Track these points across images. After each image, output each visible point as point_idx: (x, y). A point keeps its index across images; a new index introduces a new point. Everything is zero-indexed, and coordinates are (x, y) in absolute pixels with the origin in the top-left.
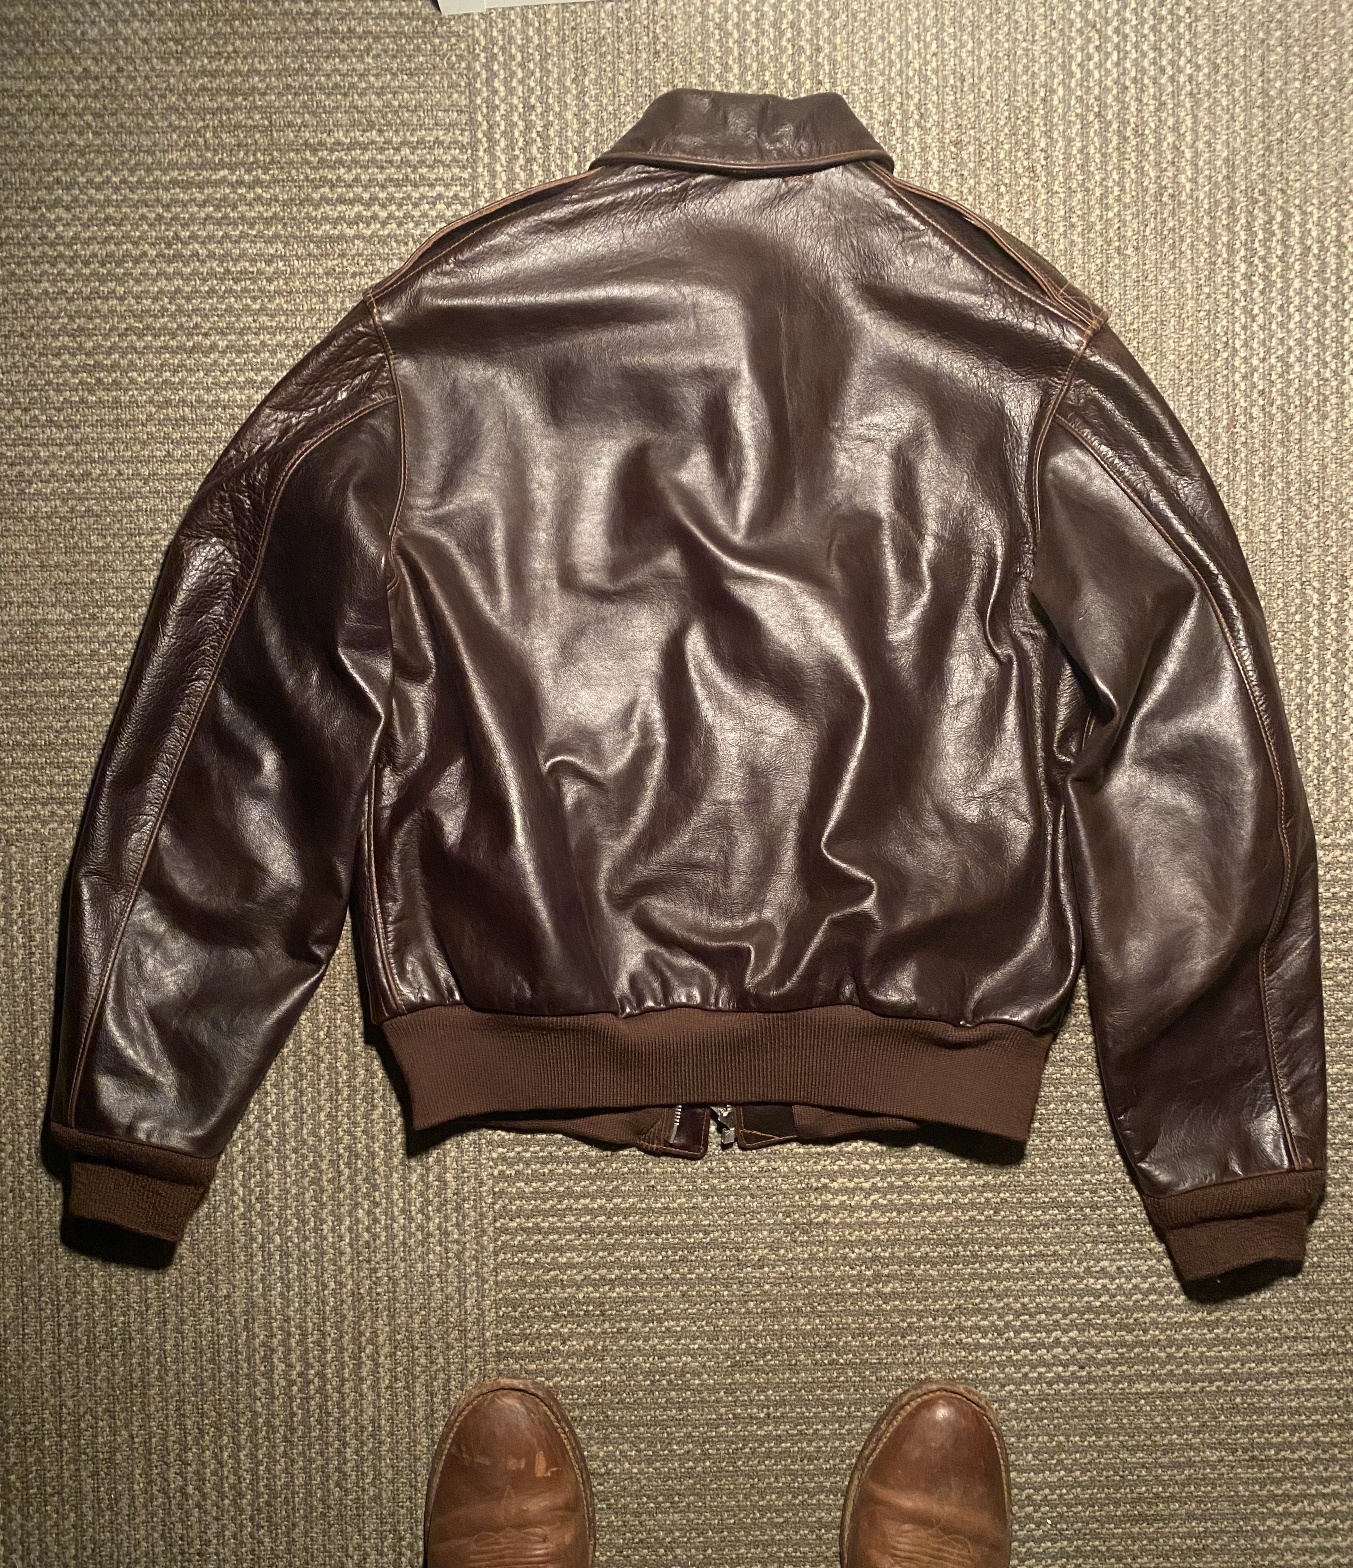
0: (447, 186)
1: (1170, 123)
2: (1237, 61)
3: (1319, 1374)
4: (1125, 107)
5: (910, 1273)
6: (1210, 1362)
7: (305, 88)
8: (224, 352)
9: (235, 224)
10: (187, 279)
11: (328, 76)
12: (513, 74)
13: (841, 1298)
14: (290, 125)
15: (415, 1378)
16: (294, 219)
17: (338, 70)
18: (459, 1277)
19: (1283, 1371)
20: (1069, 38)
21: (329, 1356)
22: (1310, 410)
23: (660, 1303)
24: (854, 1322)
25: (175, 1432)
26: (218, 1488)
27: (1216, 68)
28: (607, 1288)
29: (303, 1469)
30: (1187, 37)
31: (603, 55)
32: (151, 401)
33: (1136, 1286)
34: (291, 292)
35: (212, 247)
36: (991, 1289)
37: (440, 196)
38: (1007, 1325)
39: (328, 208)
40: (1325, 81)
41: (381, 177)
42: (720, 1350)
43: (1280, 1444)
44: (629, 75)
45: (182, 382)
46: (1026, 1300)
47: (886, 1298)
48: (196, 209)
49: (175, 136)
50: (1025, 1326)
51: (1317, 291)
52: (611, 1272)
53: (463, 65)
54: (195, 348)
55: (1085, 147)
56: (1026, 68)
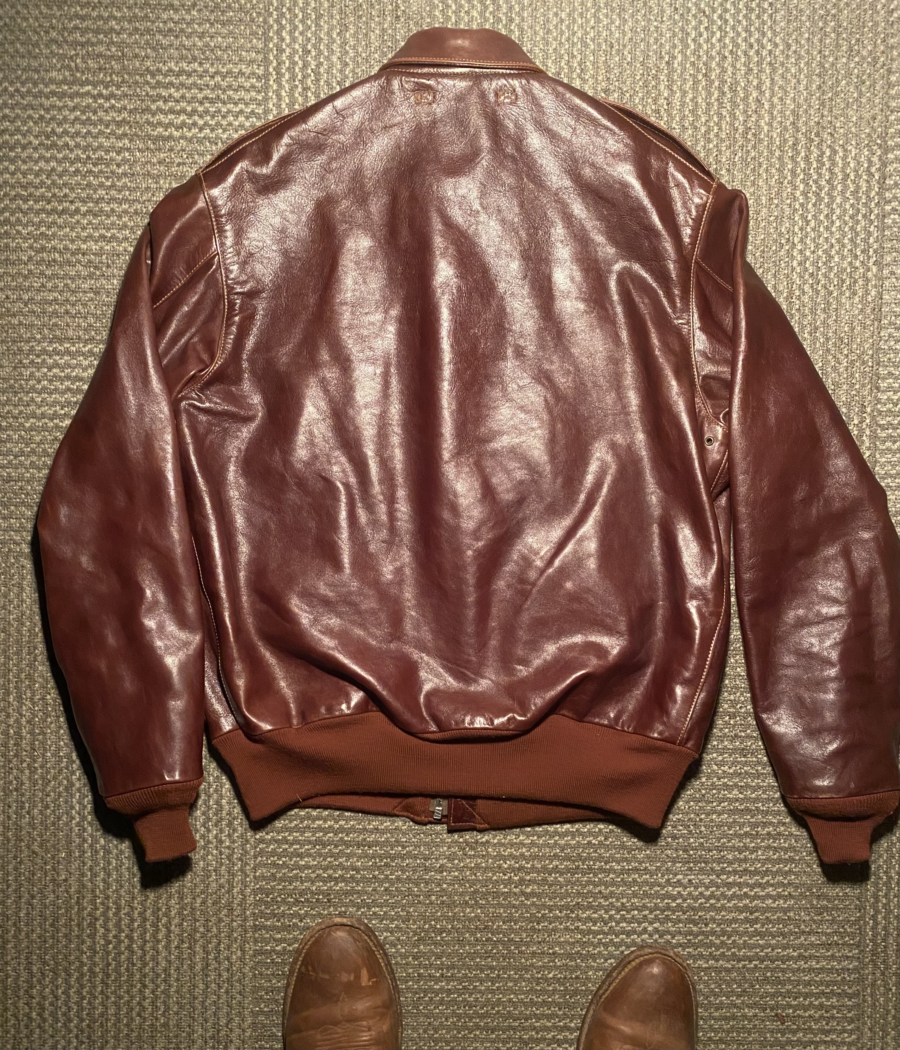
0: (247, 104)
1: (755, 83)
2: (803, 42)
3: (825, 958)
4: (724, 71)
5: (544, 880)
6: (751, 947)
7: (148, 31)
8: (84, 215)
9: (95, 125)
10: (59, 162)
11: (165, 22)
12: (296, 27)
13: (497, 895)
14: (136, 56)
15: (196, 941)
16: (137, 123)
17: (172, 19)
18: (229, 872)
19: (800, 955)
20: (687, 20)
21: (136, 924)
22: (845, 288)
23: (370, 895)
24: (505, 912)
25: (24, 975)
26: (53, 1014)
27: (789, 46)
28: (333, 883)
29: (115, 1003)
30: (769, 24)
31: (360, 17)
32: (31, 247)
33: (701, 893)
34: (133, 175)
35: (78, 140)
36: (600, 892)
37: (241, 112)
38: (611, 917)
39: (162, 116)
40: (864, 58)
41: (200, 96)
42: (411, 929)
43: (796, 1005)
44: (377, 32)
45: (54, 235)
46: (624, 900)
47: (528, 896)
48: (68, 113)
49: (54, 61)
50: (623, 919)
51: (852, 205)
52: (336, 873)
53: (261, 19)
54: (64, 211)
55: (695, 98)
56: (656, 40)
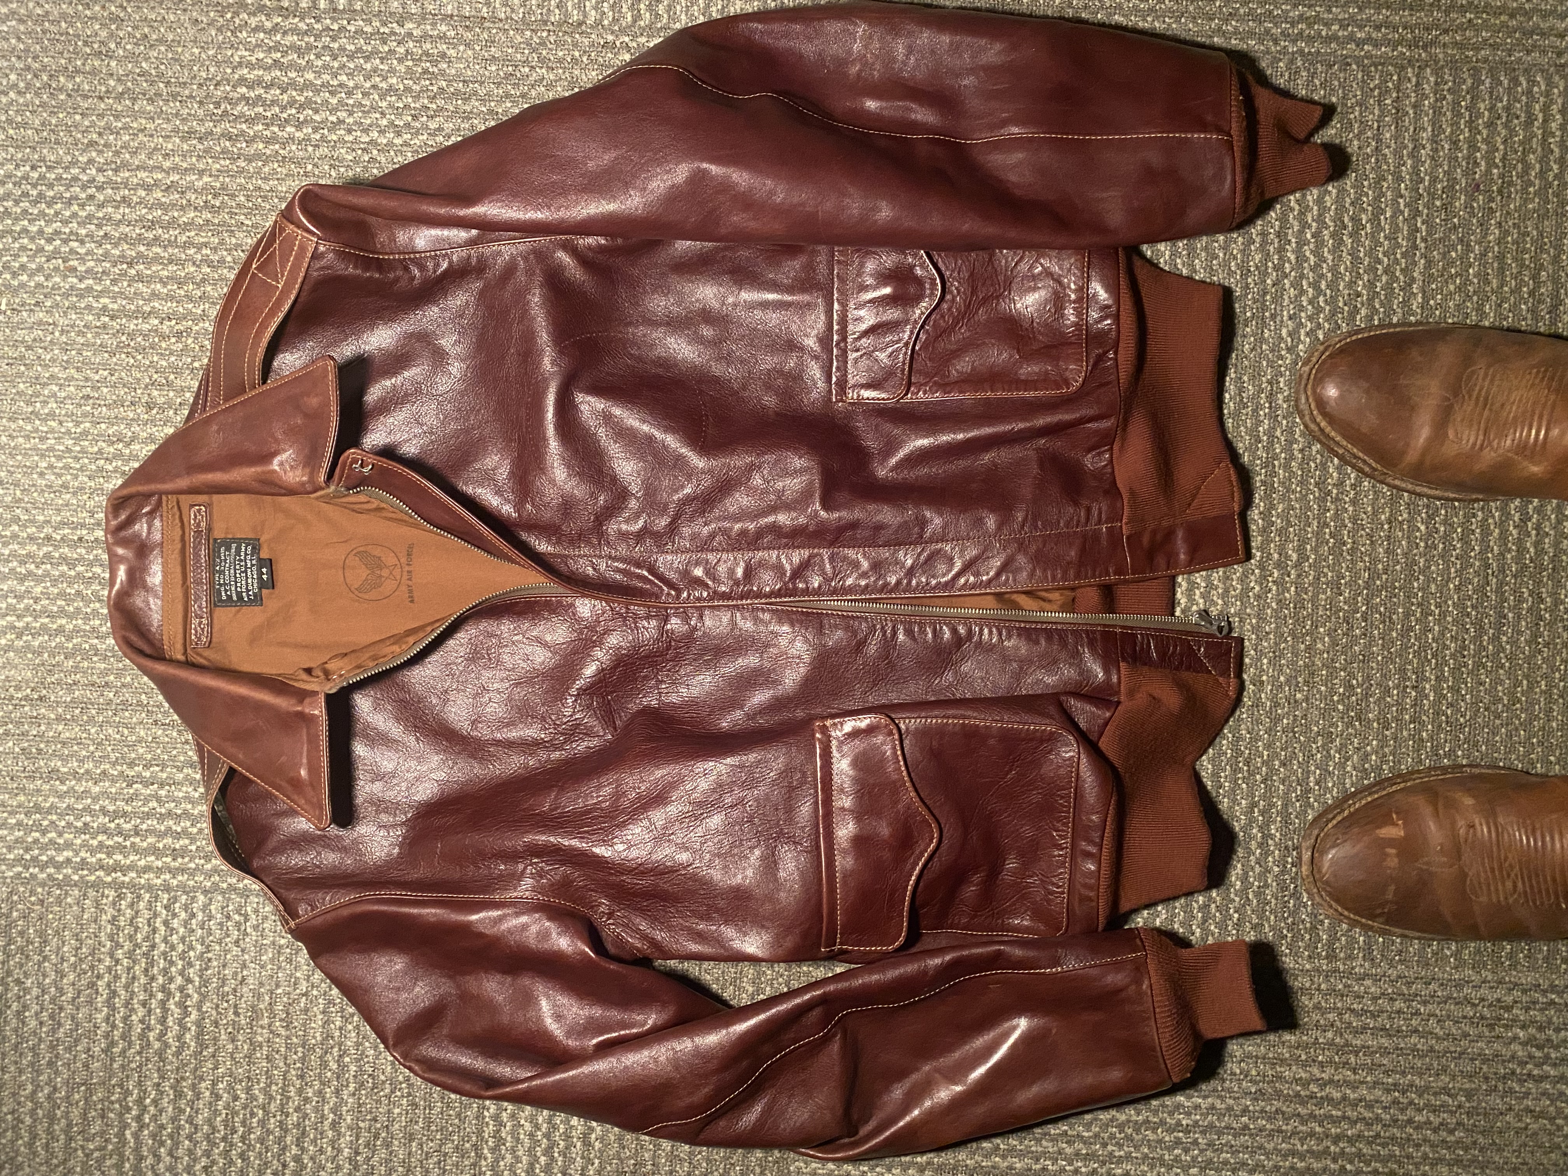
0: (156, 915)
1: (143, 193)
2: (86, 123)
3: (1417, 117)
4: (124, 238)
6: (1396, 229)
7: (52, 1047)
8: (303, 1149)
9: (179, 1128)
11: (41, 1024)
12: (52, 842)
14: (86, 1066)
16: (178, 1069)
17: (37, 1014)
19: (1411, 155)
20: (53, 288)
22: (436, 70)
27: (92, 144)
30: (61, 171)
31: (40, 751)
33: (1310, 302)
34: (249, 1078)
35: (199, 1152)
37: (166, 923)
39: (169, 1034)
40: (111, 35)
41: (143, 980)
43: (1487, 164)
44: (61, 728)
47: (1303, 557)
48: (161, 1165)
51: (318, 56)
53: (40, 890)
55: (161, 280)
56: (80, 333)
